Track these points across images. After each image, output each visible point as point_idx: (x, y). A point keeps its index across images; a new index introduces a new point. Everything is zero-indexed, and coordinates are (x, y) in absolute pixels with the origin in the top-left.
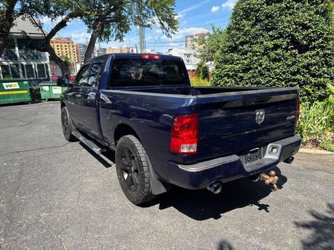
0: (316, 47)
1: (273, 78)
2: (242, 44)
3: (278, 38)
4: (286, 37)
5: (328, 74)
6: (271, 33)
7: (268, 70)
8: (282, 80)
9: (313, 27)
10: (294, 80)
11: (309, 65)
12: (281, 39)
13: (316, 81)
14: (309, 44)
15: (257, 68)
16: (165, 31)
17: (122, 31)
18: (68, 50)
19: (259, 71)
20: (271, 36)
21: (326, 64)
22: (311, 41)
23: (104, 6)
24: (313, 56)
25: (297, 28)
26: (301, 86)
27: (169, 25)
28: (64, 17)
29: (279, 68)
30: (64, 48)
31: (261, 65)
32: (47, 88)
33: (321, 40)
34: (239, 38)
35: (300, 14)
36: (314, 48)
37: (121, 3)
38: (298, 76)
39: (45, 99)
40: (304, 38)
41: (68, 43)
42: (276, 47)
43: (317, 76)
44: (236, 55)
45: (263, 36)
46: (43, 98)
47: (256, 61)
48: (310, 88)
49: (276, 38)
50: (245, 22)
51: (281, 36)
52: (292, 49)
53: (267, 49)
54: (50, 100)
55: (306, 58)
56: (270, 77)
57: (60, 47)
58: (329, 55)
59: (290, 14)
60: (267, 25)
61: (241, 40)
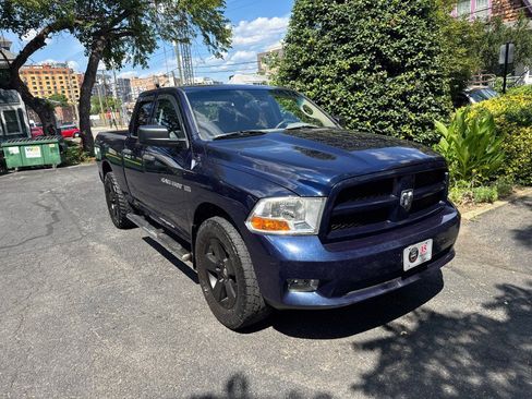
0: (415, 66)
1: (354, 117)
2: (306, 65)
3: (357, 54)
4: (369, 52)
5: (436, 107)
6: (345, 47)
7: (345, 105)
8: (367, 120)
9: (409, 35)
10: (385, 118)
11: (405, 93)
12: (360, 56)
13: (418, 118)
14: (404, 62)
15: (328, 102)
16: (211, 47)
17: (143, 50)
18: (64, 85)
19: (332, 107)
20: (346, 52)
21: (433, 90)
22: (406, 56)
23: (108, 10)
24: (411, 79)
25: (383, 37)
26: (396, 127)
27: (218, 38)
28: (39, 30)
29: (361, 100)
30: (58, 81)
31: (333, 98)
32: (15, 150)
33: (421, 55)
34: (301, 56)
35: (388, 15)
36: (411, 68)
37: (137, 4)
38: (391, 112)
39: (13, 169)
40: (395, 52)
41: (64, 73)
42: (355, 68)
43: (420, 111)
44: (299, 83)
45: (336, 52)
46: (9, 166)
47: (326, 91)
48: (411, 128)
49: (353, 55)
50: (307, 30)
51: (360, 50)
52: (379, 70)
53: (341, 71)
54: (22, 169)
55: (401, 84)
56: (349, 115)
57: (50, 81)
58: (436, 76)
59: (373, 17)
60: (339, 33)
61: (304, 59)
